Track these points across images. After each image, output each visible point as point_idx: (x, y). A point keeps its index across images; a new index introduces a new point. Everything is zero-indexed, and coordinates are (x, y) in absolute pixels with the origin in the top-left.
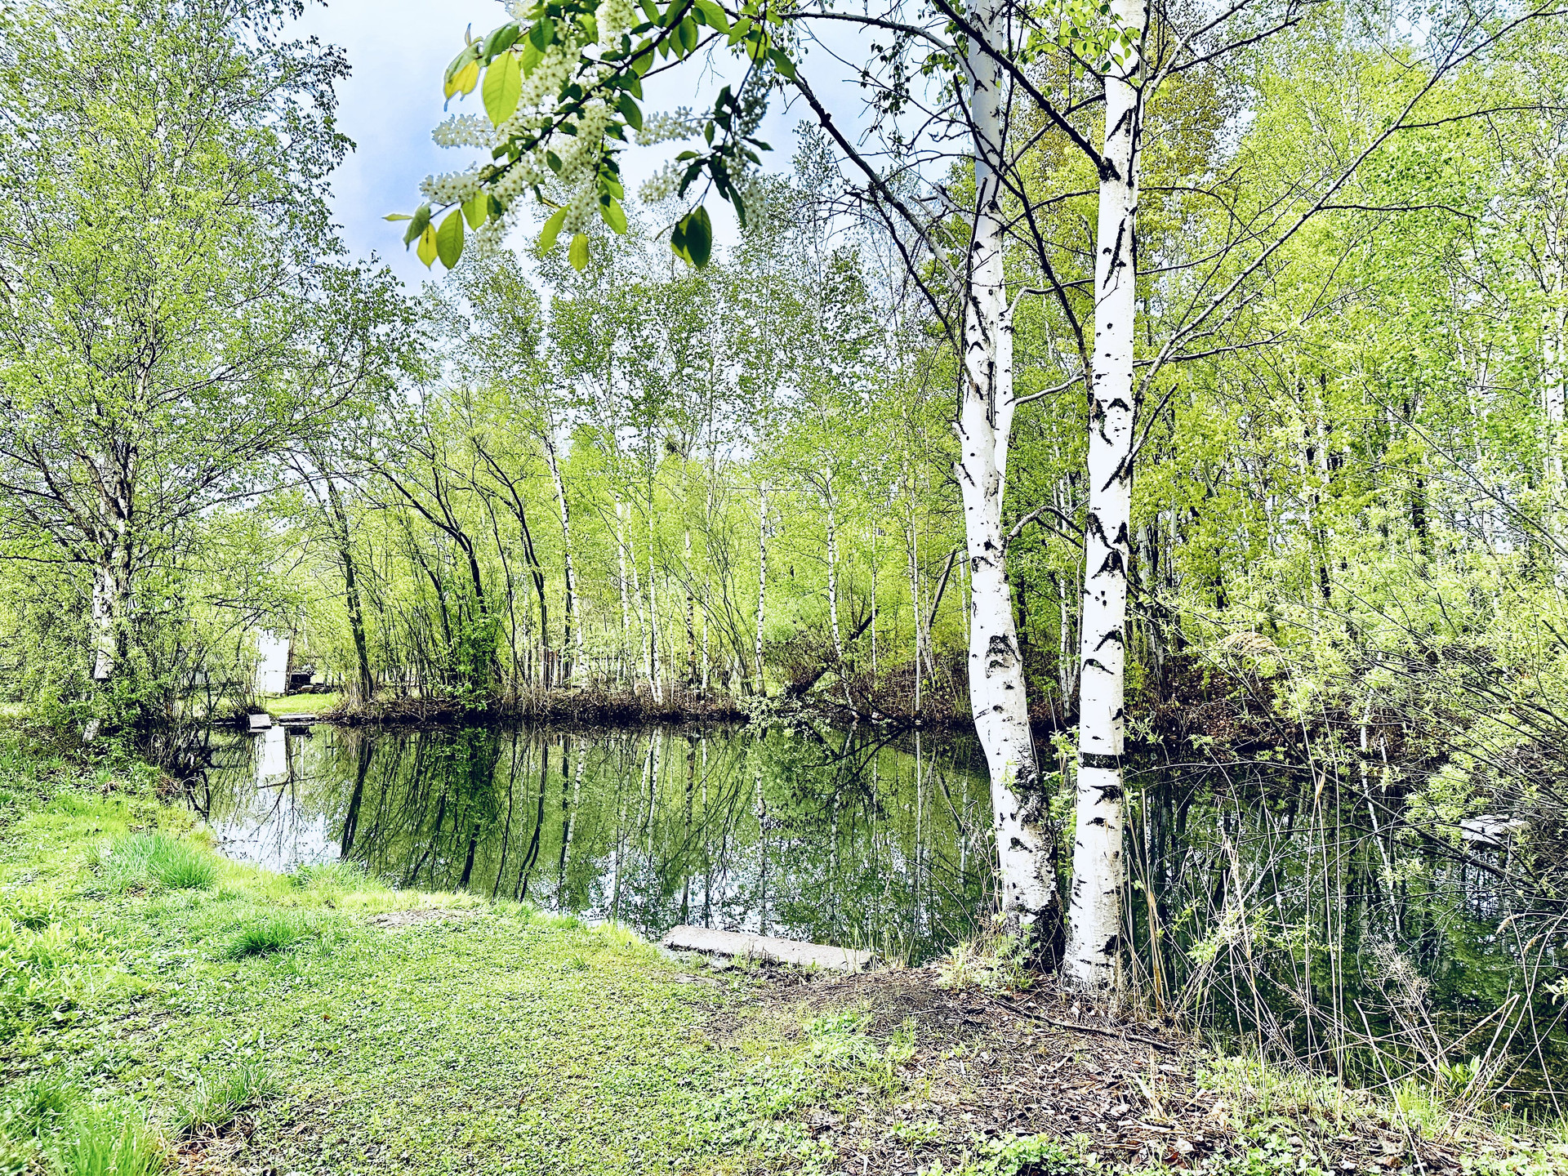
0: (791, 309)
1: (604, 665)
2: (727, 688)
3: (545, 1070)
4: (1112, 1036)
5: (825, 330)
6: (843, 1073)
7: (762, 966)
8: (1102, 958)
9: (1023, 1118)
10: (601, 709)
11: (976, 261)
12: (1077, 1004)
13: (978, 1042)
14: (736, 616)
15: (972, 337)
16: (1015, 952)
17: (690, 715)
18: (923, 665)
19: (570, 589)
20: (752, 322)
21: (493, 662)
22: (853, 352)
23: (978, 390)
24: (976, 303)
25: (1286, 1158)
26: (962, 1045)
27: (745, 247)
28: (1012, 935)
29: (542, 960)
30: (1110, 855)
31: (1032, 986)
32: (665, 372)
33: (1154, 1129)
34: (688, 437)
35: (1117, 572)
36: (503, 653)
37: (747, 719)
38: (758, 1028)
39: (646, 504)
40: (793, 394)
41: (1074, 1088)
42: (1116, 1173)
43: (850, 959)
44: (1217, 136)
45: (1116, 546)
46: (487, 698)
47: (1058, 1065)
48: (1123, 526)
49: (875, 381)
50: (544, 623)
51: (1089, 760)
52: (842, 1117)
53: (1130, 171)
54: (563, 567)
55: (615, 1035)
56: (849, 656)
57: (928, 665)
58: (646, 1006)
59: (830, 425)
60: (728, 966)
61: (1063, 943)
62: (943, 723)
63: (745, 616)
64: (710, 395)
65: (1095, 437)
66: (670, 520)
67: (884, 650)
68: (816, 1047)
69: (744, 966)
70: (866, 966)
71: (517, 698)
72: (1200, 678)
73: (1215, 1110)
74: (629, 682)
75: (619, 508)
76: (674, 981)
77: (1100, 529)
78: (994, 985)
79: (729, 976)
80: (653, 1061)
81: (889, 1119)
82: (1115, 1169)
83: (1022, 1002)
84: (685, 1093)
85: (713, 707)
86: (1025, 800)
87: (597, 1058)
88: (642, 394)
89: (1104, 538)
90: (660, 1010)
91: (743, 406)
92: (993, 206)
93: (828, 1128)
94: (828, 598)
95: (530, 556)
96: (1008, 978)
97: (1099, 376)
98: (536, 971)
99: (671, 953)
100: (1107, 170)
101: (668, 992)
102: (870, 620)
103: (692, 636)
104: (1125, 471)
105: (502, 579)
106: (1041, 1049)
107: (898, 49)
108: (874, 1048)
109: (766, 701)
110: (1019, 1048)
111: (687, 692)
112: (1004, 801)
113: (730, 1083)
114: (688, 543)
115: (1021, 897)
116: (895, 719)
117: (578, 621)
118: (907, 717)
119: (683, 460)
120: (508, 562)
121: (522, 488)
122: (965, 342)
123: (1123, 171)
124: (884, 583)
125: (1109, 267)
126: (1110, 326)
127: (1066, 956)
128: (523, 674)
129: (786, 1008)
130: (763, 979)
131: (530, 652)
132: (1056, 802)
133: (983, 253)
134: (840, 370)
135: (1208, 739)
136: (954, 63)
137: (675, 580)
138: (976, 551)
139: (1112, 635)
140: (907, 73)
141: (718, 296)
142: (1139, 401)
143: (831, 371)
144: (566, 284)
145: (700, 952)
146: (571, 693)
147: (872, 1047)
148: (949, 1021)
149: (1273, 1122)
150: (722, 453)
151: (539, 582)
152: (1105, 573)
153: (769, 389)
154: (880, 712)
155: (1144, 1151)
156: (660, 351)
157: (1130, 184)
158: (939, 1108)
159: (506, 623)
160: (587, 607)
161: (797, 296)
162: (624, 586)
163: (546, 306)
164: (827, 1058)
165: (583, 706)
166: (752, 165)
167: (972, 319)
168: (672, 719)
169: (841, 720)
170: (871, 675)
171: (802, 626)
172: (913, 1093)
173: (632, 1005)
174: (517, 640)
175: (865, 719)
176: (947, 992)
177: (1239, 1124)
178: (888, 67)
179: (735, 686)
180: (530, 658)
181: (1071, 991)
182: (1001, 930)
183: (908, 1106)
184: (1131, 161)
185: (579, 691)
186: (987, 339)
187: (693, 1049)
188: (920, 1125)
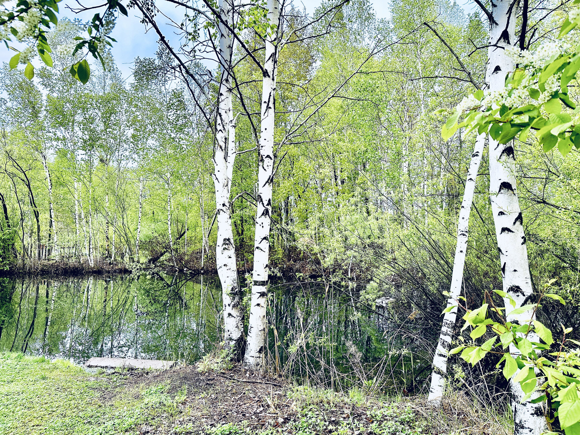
0: (155, 110)
1: (66, 250)
2: (123, 260)
3: (21, 425)
4: (260, 383)
5: (169, 119)
6: (156, 409)
7: (128, 371)
8: (258, 355)
9: (224, 417)
10: (65, 269)
11: (220, 100)
12: (248, 373)
13: (211, 391)
14: (128, 231)
15: (219, 128)
16: (227, 356)
17: (106, 271)
18: (205, 250)
19: (51, 218)
20: (138, 113)
21: (13, 249)
22: (181, 130)
23: (221, 147)
24: (220, 116)
25: (314, 420)
26: (204, 393)
27: (136, 84)
28: (227, 349)
29: (25, 377)
30: (262, 317)
31: (233, 368)
32: (98, 129)
33: (271, 415)
34: (109, 157)
35: (267, 216)
36: (18, 245)
37: (131, 272)
38: (123, 396)
39: (88, 183)
40: (155, 143)
41: (245, 404)
42: (256, 434)
43: (165, 364)
44: (310, 68)
45: (267, 207)
46: (9, 265)
47: (239, 396)
48: (270, 200)
49: (189, 141)
50: (38, 232)
51: (256, 283)
52: (154, 427)
53: (273, 75)
54: (48, 208)
55: (57, 406)
56: (175, 246)
57: (207, 250)
58: (73, 392)
59: (169, 157)
60: (114, 372)
61: (245, 350)
62: (212, 271)
63: (131, 231)
64: (120, 141)
65: (261, 168)
66: (99, 191)
67: (189, 244)
68: (146, 401)
69: (121, 372)
70: (171, 367)
71: (24, 265)
72: (300, 253)
73: (292, 406)
74: (78, 257)
75: (76, 185)
76: (88, 380)
77: (262, 200)
78: (218, 369)
79: (113, 376)
80: (74, 415)
81: (173, 425)
82: (256, 432)
83: (229, 374)
84: (87, 426)
85: (117, 267)
86: (234, 299)
87: (47, 416)
88: (88, 137)
89: (263, 204)
90: (79, 393)
91: (133, 146)
92: (227, 80)
93: (148, 432)
94: (167, 224)
95: (33, 203)
96: (224, 366)
97: (262, 147)
98: (22, 382)
99: (89, 369)
100: (265, 74)
101: (84, 385)
102: (184, 233)
103: (108, 238)
104: (270, 180)
105: (19, 212)
106: (234, 391)
107: (195, 17)
108: (170, 398)
109: (139, 265)
110: (226, 392)
111: (105, 261)
112: (227, 300)
113: (108, 419)
114: (107, 200)
115: (231, 335)
116: (193, 270)
117: (55, 232)
118: (198, 270)
119: (106, 166)
120: (22, 206)
121: (29, 174)
122: (216, 129)
123: (271, 74)
124: (191, 218)
125: (266, 108)
126: (266, 129)
127: (246, 355)
128: (27, 254)
129: (135, 386)
130: (128, 376)
131: (32, 245)
132: (245, 299)
133: (222, 98)
134: (175, 136)
135: (302, 274)
136: (214, 26)
137: (101, 215)
138: (219, 207)
139: (265, 238)
140: (198, 27)
141: (124, 102)
142: (275, 156)
143: (171, 135)
144: (54, 89)
145: (101, 367)
146: (51, 262)
147: (169, 398)
148: (200, 385)
149: (310, 407)
150: (124, 164)
151: (37, 215)
152: (263, 216)
153: (145, 140)
154: (187, 268)
155: (267, 424)
156: (97, 121)
157: (273, 79)
158: (194, 418)
159: (20, 232)
160: (61, 225)
161: (157, 105)
162: (77, 217)
163: (44, 98)
164: (150, 405)
165: (56, 268)
166: (108, 47)
167: (219, 121)
168: (98, 273)
169: (171, 271)
170: (184, 254)
171: (156, 235)
172: (184, 414)
173: (66, 392)
174: (24, 240)
175: (181, 271)
176: (201, 374)
177: (299, 410)
178: (191, 24)
179: (127, 259)
180: (31, 247)
181: (246, 368)
182: (223, 348)
183: (181, 419)
184: (273, 71)
185: (55, 261)
186: (224, 129)
187: (93, 408)
188: (185, 426)
